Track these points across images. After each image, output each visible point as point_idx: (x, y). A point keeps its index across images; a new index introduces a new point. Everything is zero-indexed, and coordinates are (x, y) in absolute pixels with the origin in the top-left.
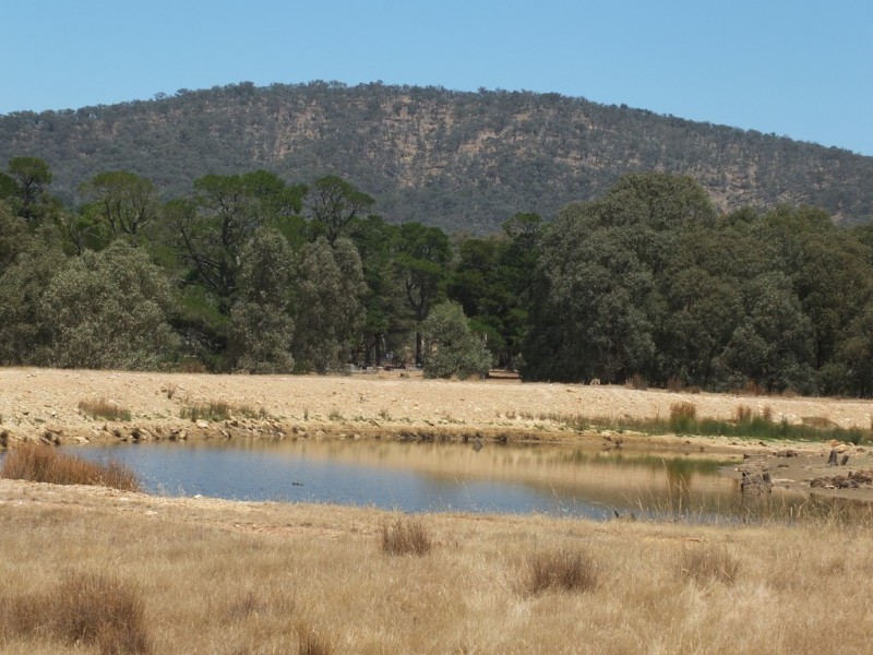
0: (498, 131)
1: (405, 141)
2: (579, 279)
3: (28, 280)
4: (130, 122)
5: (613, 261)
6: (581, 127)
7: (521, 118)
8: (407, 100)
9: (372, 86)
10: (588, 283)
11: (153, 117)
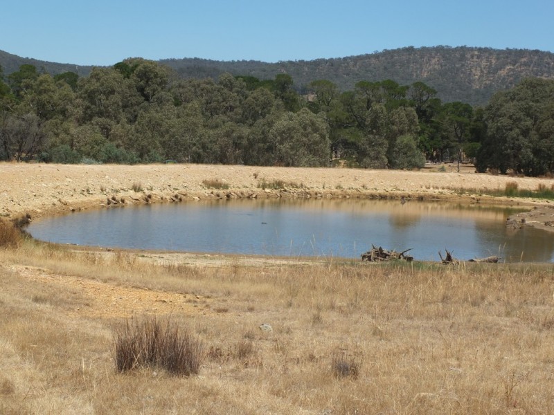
0: (514, 65)
1: (476, 70)
2: (499, 125)
3: (264, 125)
4: (365, 62)
5: (514, 117)
6: (548, 64)
7: (523, 60)
8: (476, 53)
9: (462, 47)
10: (503, 126)
11: (373, 60)
